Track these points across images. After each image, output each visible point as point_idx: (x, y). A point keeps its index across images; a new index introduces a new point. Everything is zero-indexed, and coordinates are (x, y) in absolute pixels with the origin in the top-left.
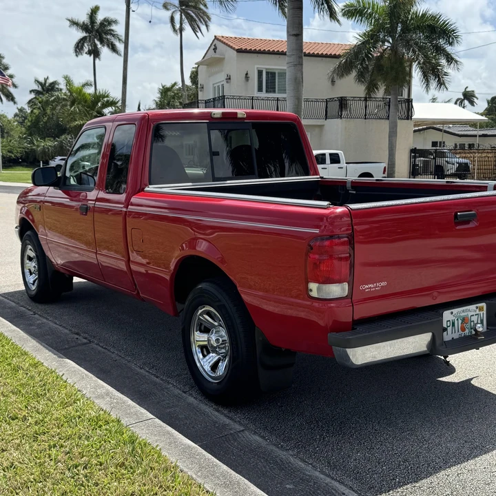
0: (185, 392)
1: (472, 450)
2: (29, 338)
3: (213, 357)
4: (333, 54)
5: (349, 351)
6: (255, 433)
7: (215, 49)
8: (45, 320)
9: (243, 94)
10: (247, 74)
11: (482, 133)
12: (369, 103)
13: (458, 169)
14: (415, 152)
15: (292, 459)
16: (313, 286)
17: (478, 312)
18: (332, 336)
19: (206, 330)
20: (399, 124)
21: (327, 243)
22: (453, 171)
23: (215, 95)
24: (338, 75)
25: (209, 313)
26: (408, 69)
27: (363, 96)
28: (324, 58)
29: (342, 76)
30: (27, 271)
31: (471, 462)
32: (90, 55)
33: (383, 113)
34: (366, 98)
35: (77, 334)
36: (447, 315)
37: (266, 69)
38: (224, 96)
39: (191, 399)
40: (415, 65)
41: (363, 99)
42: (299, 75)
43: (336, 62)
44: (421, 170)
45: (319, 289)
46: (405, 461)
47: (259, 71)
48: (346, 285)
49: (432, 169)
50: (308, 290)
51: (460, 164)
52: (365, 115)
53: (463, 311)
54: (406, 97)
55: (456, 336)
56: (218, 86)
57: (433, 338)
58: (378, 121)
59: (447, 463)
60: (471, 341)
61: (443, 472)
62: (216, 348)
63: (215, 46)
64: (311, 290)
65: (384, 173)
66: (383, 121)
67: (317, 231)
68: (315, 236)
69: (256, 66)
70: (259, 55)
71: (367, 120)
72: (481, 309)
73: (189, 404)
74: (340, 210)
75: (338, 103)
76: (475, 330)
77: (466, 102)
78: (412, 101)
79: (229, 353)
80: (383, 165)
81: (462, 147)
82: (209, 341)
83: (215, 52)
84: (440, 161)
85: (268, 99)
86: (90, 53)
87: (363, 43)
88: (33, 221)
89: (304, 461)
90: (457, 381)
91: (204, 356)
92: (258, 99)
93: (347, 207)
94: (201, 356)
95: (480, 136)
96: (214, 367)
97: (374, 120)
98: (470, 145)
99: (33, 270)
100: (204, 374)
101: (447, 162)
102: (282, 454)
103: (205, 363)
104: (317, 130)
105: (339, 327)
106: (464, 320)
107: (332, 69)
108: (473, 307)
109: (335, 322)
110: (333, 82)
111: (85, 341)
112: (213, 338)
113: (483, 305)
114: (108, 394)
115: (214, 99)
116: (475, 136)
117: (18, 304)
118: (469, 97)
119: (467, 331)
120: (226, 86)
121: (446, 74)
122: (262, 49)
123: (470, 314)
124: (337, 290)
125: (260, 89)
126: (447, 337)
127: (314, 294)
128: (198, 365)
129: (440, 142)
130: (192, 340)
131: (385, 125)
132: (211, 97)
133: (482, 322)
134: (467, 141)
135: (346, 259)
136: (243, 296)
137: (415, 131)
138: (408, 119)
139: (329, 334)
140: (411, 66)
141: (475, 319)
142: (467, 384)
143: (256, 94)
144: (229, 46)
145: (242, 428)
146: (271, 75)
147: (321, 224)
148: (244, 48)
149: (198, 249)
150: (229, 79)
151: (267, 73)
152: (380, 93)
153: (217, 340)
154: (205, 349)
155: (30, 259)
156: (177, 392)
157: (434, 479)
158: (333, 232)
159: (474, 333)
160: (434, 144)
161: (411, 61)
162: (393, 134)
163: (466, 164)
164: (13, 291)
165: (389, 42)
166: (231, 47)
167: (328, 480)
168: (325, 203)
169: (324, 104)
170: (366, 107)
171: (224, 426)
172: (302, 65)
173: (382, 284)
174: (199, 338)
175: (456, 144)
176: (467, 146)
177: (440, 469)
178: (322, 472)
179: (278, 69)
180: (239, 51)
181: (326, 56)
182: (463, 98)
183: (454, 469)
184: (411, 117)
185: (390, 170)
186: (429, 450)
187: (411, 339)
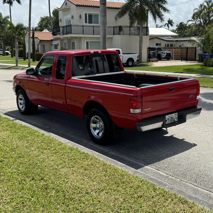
0: (88, 142)
1: (174, 153)
2: (34, 127)
3: (97, 131)
4: (116, 7)
5: (141, 127)
6: (113, 152)
7: (66, 4)
8: (30, 121)
9: (79, 24)
10: (80, 15)
11: (176, 40)
12: (131, 28)
13: (166, 56)
14: (150, 49)
15: (125, 158)
16: (131, 110)
17: (175, 115)
18: (137, 123)
19: (95, 123)
20: (143, 37)
21: (135, 98)
22: (164, 56)
23: (66, 24)
24: (118, 16)
25: (96, 118)
26: (146, 15)
27: (129, 25)
28: (112, 9)
29: (120, 17)
30: (19, 104)
31: (173, 156)
32: (8, 4)
33: (137, 33)
34: (130, 26)
35: (45, 125)
36: (167, 117)
37: (88, 13)
38: (71, 25)
39: (91, 144)
40: (149, 12)
41: (129, 27)
42: (105, 20)
43: (118, 11)
44: (152, 56)
45: (133, 111)
46: (156, 157)
47: (85, 14)
48: (140, 109)
49: (156, 55)
50: (130, 111)
51: (167, 53)
52: (130, 34)
53: (171, 115)
54: (146, 26)
55: (169, 122)
56: (68, 20)
57: (163, 123)
58: (135, 36)
59: (167, 157)
60: (173, 124)
61: (166, 159)
62: (99, 128)
63: (66, 2)
64: (131, 111)
65: (138, 58)
66: (137, 36)
67: (132, 95)
68: (132, 96)
69: (84, 12)
70: (85, 7)
71: (130, 36)
72: (176, 115)
73: (91, 145)
74: (138, 89)
75: (118, 28)
76: (175, 121)
77: (169, 25)
78: (148, 28)
79: (104, 130)
80: (138, 55)
81: (168, 45)
82: (96, 126)
83: (66, 5)
84: (160, 52)
85: (90, 26)
86: (8, 3)
87: (128, 3)
88: (23, 86)
89: (129, 158)
90: (169, 136)
91: (94, 131)
92: (85, 26)
93: (140, 88)
94: (93, 131)
95: (175, 41)
96: (98, 134)
97: (133, 36)
98: (171, 45)
99: (22, 103)
100: (95, 136)
101: (162, 53)
102: (122, 157)
103: (95, 133)
104: (110, 39)
105: (139, 121)
106: (171, 118)
107: (116, 14)
108: (174, 114)
109: (137, 119)
110: (116, 19)
111: (48, 127)
112: (98, 125)
113: (177, 113)
114: (69, 142)
115: (66, 26)
116: (173, 41)
117: (17, 115)
118: (170, 22)
119: (172, 121)
120: (71, 20)
121: (163, 15)
122: (87, 5)
123: (173, 116)
124: (138, 111)
125: (86, 22)
126: (167, 123)
127: (132, 112)
128: (93, 134)
129: (159, 44)
130: (90, 126)
131: (138, 38)
132: (65, 25)
133: (176, 118)
134: (170, 43)
135: (140, 102)
136: (109, 113)
137: (149, 39)
138: (147, 35)
139: (136, 123)
140: (147, 13)
141: (174, 117)
142: (172, 137)
143: (85, 24)
144: (72, 3)
145: (109, 151)
146: (90, 16)
147: (133, 93)
148: (79, 4)
149: (91, 98)
150: (72, 17)
151: (89, 15)
152: (136, 24)
153: (99, 126)
154: (95, 129)
155: (21, 99)
156: (86, 142)
157: (164, 161)
158: (137, 95)
159: (174, 121)
160: (157, 44)
161: (148, 11)
162: (141, 41)
163: (170, 53)
164: (12, 111)
165: (139, 3)
166: (73, 4)
167: (136, 162)
168: (134, 87)
169: (113, 28)
170: (130, 30)
171: (103, 150)
172: (106, 16)
173: (150, 109)
174: (93, 125)
175: (165, 45)
176: (170, 45)
177: (165, 158)
178: (134, 160)
179: (93, 14)
180: (77, 5)
181: (113, 8)
182: (168, 23)
183: (169, 158)
184: (148, 34)
185: (140, 56)
186: (162, 154)
187: (158, 124)
